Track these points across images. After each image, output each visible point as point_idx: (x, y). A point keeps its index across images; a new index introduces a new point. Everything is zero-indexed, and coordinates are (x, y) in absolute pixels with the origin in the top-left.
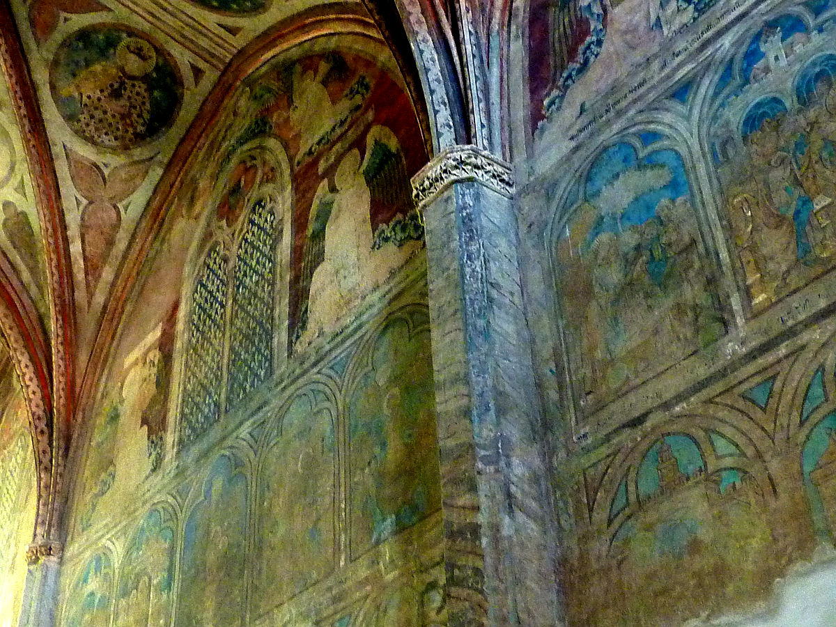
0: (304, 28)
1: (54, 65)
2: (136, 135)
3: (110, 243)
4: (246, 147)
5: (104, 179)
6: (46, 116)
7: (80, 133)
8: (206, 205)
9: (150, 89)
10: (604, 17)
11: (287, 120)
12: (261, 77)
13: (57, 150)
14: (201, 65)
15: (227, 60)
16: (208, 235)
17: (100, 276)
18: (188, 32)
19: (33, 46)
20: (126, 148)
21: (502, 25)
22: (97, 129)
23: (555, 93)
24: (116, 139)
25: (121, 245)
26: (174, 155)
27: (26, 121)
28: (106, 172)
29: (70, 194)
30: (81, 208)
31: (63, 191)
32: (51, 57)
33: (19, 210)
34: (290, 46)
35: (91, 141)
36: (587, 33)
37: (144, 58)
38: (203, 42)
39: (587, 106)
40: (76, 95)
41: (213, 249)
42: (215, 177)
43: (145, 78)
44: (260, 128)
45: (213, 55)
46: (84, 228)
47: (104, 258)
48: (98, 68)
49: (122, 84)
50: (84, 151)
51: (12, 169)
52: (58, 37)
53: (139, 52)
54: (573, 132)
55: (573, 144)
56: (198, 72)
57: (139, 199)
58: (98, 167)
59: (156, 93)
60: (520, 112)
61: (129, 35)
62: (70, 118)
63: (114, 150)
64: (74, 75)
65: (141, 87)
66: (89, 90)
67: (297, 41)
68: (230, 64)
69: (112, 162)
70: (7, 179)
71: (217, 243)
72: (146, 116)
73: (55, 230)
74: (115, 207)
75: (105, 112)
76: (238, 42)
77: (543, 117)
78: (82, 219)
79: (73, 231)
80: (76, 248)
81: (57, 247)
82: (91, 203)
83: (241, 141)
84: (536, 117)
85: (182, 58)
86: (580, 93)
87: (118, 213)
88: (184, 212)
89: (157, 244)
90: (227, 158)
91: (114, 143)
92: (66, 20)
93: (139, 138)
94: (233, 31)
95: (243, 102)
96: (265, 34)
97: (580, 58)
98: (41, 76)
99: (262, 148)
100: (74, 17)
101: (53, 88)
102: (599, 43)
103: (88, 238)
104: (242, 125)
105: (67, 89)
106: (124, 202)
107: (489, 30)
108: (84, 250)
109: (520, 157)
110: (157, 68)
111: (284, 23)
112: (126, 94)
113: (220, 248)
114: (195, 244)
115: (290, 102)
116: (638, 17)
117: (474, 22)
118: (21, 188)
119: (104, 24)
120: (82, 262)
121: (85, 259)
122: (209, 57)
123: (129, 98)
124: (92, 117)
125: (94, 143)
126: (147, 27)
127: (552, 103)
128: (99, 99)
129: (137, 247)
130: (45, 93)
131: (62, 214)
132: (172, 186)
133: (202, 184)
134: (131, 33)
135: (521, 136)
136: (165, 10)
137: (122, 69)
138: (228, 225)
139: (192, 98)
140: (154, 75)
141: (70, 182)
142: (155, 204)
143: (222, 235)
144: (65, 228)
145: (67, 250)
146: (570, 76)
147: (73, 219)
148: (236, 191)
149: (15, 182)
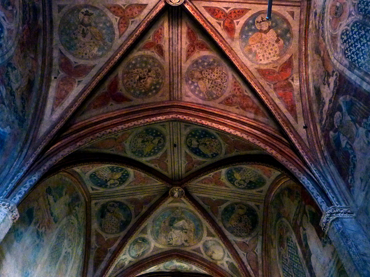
0: (277, 184)
1: (222, 220)
2: (250, 230)
3: (257, 263)
4: (278, 222)
5: (247, 245)
6: (226, 234)
7: (236, 235)
8: (276, 244)
9: (248, 216)
10: (352, 148)
11: (284, 211)
12: (274, 200)
13: (233, 242)
14: (258, 204)
15: (264, 199)
16: (280, 253)
17: (258, 274)
18: (250, 197)
19: (215, 218)
20: (249, 234)
21: (324, 163)
22: (240, 232)
23: (350, 177)
24: (246, 233)
25: (260, 262)
26: (263, 231)
27: (222, 238)
28: (247, 243)
29: (241, 253)
30: (245, 256)
31: (239, 253)
32: (220, 219)
33: (231, 262)
34: (276, 190)
35: (240, 236)
36: (349, 155)
37: (243, 209)
38: (255, 198)
39: (362, 178)
40: (231, 226)
41: (282, 257)
42: (275, 234)
43: (245, 214)
44: (279, 216)
45: (259, 200)
46: (249, 261)
47: (257, 267)
48: (233, 216)
49: (241, 218)
50: (239, 240)
51: (224, 252)
52: (220, 213)
53: (241, 208)
54: (363, 188)
55: (364, 193)
56: (258, 206)
57: (259, 247)
58: (245, 242)
59: (250, 217)
60: (344, 188)
61: (236, 205)
62: (232, 232)
63: (247, 236)
64: (228, 221)
65: (246, 217)
66: (233, 223)
67: (277, 188)
68: (265, 201)
69: (247, 239)
70: (224, 255)
71: (283, 255)
72: (250, 223)
73: (241, 265)
74: (254, 252)
75: (240, 227)
76: (264, 194)
77: (351, 187)
78: (247, 259)
79: (246, 263)
80: (249, 268)
81: (243, 270)
82: (247, 253)
83: (277, 221)
84: (349, 187)
85: (252, 204)
86: (358, 175)
87: (255, 253)
88: (271, 246)
89: (269, 259)
90: (275, 228)
91: (246, 234)
92: (220, 208)
93: (252, 230)
94: (261, 192)
95: (272, 209)
96: (269, 189)
97: (352, 163)
98: (221, 225)
99: (282, 221)
100: (222, 206)
101: (225, 227)
102: (355, 156)
103: (251, 264)
104: (275, 216)
105: (228, 225)
106: (256, 249)
107: (321, 166)
108: (251, 268)
109: (351, 203)
110: (247, 210)
111: (272, 184)
112: (243, 220)
113: (284, 256)
114: (277, 257)
115: (283, 206)
116: (362, 144)
117: (316, 166)
118: (228, 256)
119: (229, 205)
120: (252, 271)
121: (253, 270)
122: (259, 201)
123: (244, 221)
124: (237, 230)
125: (241, 237)
126: (239, 201)
127: (351, 181)
128: (237, 224)
129: (264, 261)
130: (223, 229)
131: (241, 259)
132: (266, 240)
133: (273, 237)
134: (236, 204)
135: (348, 195)
136: (242, 194)
137: (238, 214)
138: (283, 248)
139: (260, 214)
140: (247, 212)
141: (239, 250)
142: (264, 246)
143: (283, 252)
144: (243, 263)
145: (247, 269)
146: (352, 171)
147: (244, 260)
148: (281, 237)
149: (226, 255)
